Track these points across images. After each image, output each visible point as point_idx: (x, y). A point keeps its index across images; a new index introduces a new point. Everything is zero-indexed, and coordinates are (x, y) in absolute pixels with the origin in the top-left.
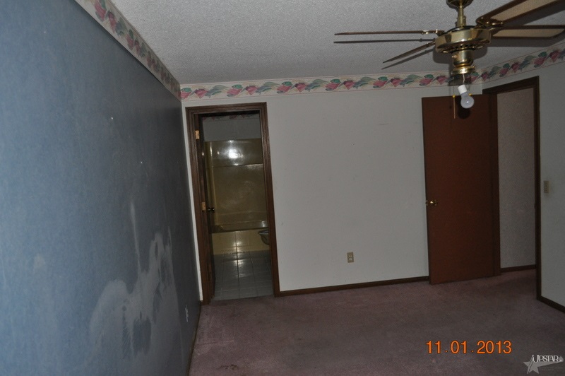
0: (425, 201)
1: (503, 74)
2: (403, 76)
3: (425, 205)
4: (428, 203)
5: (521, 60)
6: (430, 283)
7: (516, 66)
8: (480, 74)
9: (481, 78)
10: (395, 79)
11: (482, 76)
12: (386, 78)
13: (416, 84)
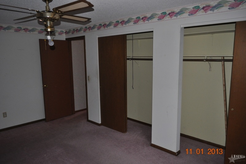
0: (42, 85)
1: (73, 33)
2: (30, 28)
3: (42, 87)
4: (43, 86)
5: (79, 29)
6: (46, 121)
7: (78, 31)
8: (64, 32)
9: (65, 34)
10: (26, 29)
11: (65, 33)
12: (21, 28)
13: (36, 32)
